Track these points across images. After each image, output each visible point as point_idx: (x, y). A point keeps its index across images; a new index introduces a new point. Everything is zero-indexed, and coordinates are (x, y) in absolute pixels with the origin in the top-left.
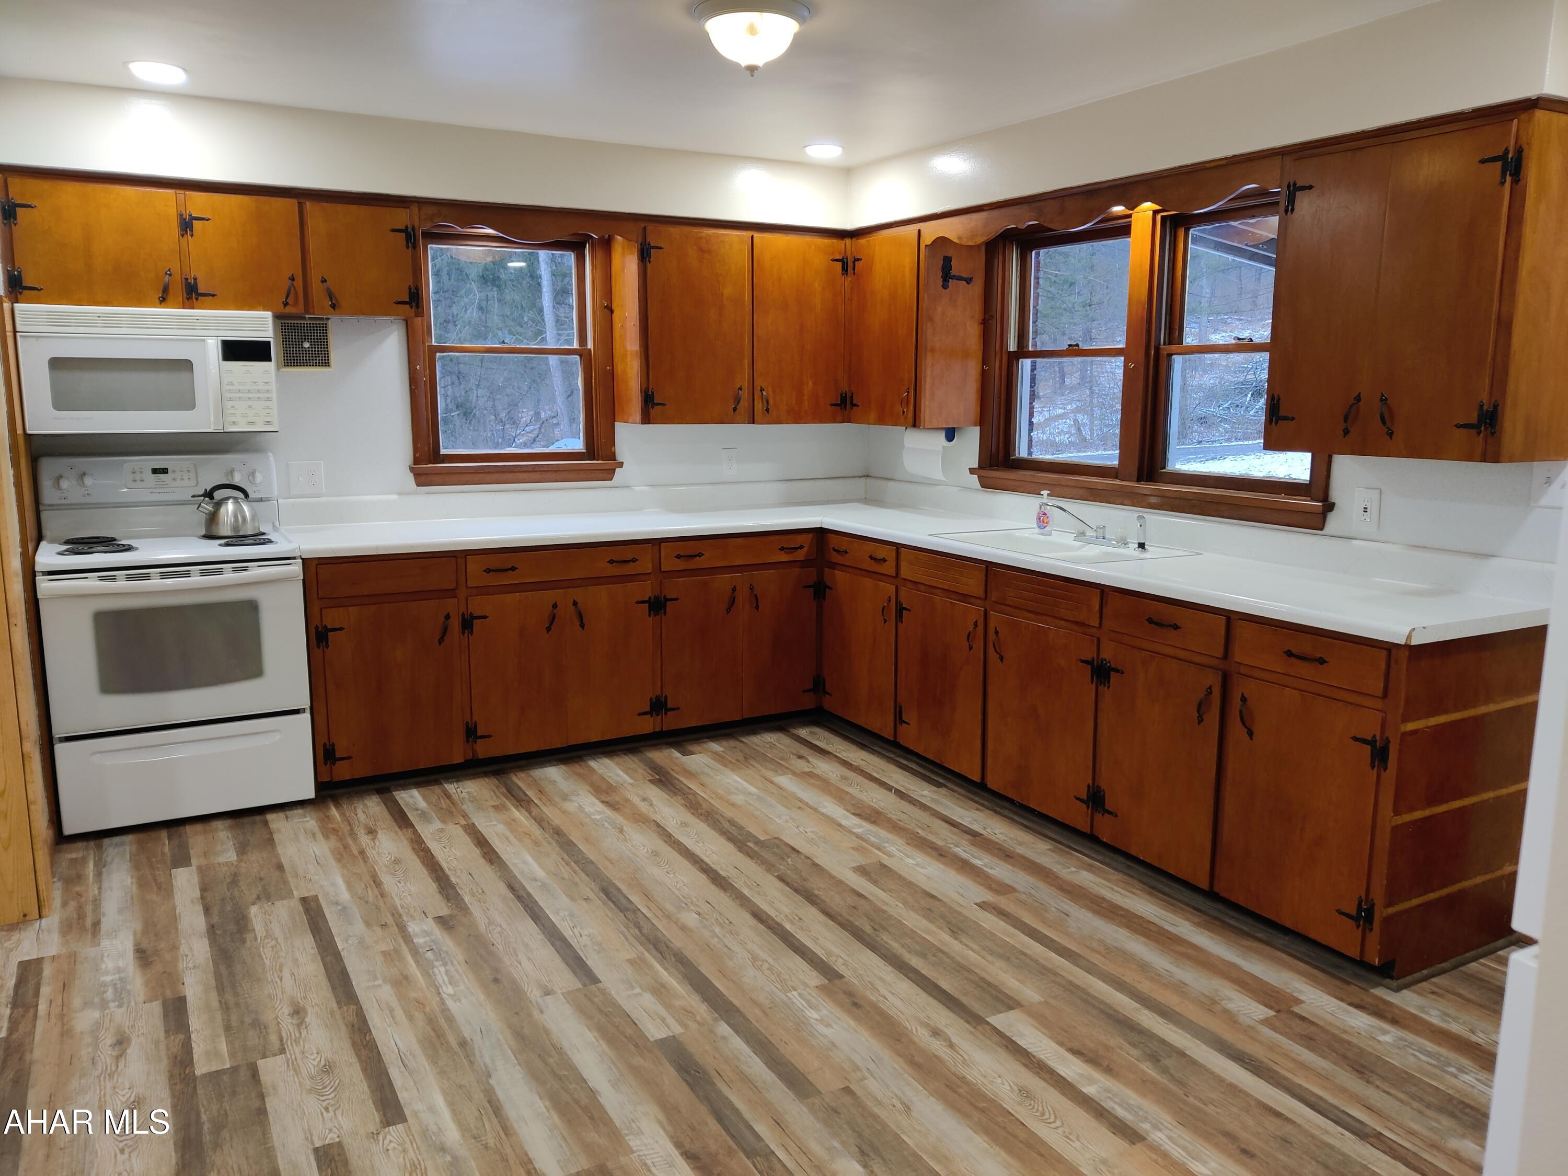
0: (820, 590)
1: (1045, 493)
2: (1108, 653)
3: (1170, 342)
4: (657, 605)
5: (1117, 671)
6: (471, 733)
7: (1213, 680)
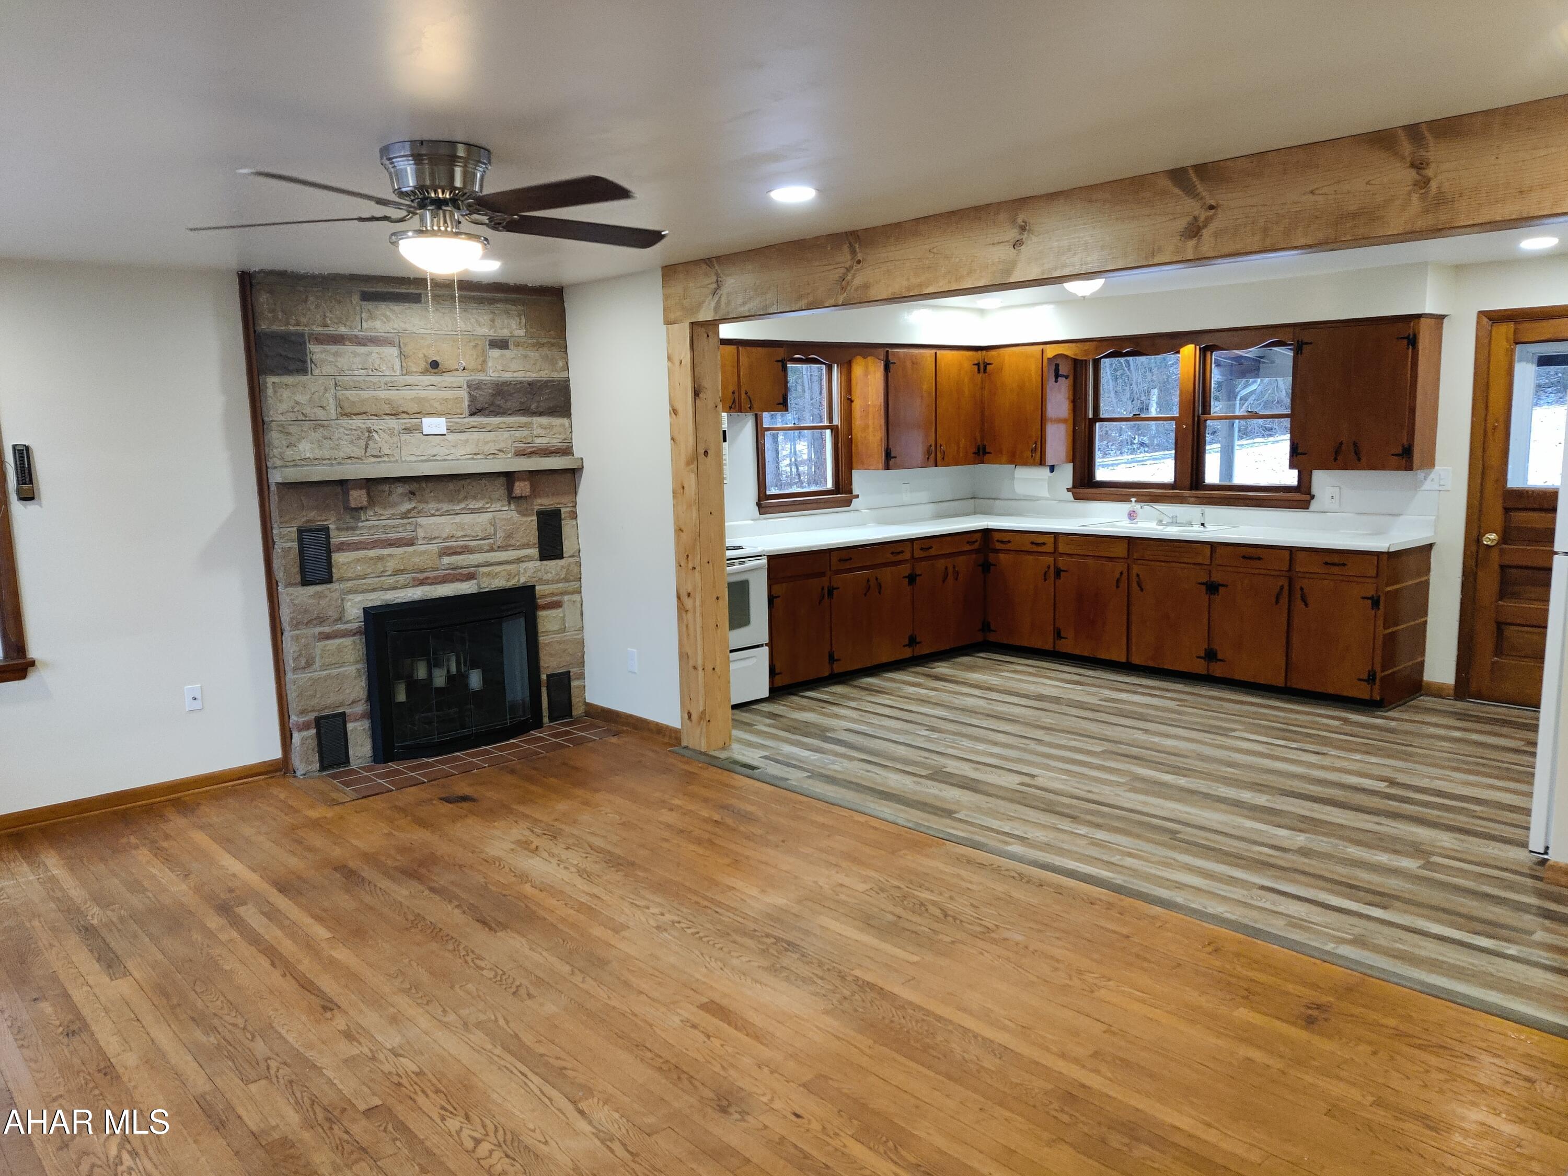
0: (986, 567)
1: (1133, 500)
2: (1217, 577)
3: (1204, 413)
4: (912, 579)
5: (1223, 585)
6: (832, 659)
7: (1284, 582)
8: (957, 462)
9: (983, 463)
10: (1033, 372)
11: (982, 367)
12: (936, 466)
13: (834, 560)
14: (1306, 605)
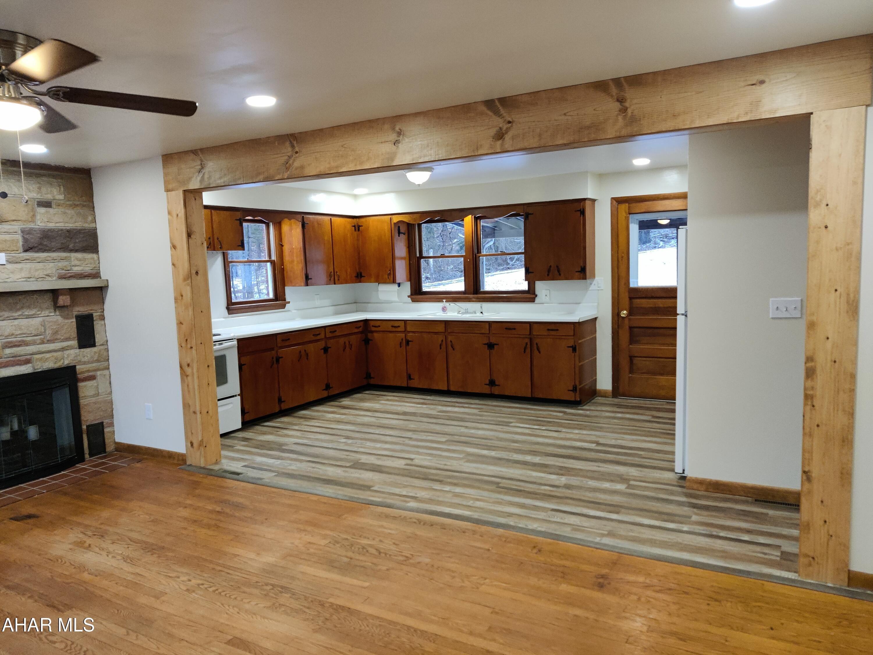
0: (367, 341)
1: (444, 300)
2: (493, 340)
3: (478, 253)
4: (326, 350)
5: (496, 344)
6: (280, 401)
7: (527, 340)
8: (346, 282)
9: (360, 282)
10: (386, 231)
11: (357, 228)
12: (335, 284)
13: (279, 340)
14: (540, 352)
